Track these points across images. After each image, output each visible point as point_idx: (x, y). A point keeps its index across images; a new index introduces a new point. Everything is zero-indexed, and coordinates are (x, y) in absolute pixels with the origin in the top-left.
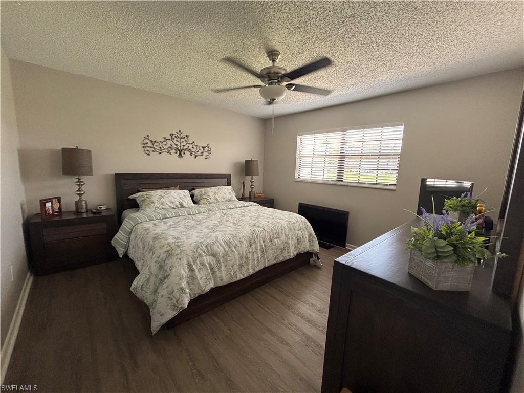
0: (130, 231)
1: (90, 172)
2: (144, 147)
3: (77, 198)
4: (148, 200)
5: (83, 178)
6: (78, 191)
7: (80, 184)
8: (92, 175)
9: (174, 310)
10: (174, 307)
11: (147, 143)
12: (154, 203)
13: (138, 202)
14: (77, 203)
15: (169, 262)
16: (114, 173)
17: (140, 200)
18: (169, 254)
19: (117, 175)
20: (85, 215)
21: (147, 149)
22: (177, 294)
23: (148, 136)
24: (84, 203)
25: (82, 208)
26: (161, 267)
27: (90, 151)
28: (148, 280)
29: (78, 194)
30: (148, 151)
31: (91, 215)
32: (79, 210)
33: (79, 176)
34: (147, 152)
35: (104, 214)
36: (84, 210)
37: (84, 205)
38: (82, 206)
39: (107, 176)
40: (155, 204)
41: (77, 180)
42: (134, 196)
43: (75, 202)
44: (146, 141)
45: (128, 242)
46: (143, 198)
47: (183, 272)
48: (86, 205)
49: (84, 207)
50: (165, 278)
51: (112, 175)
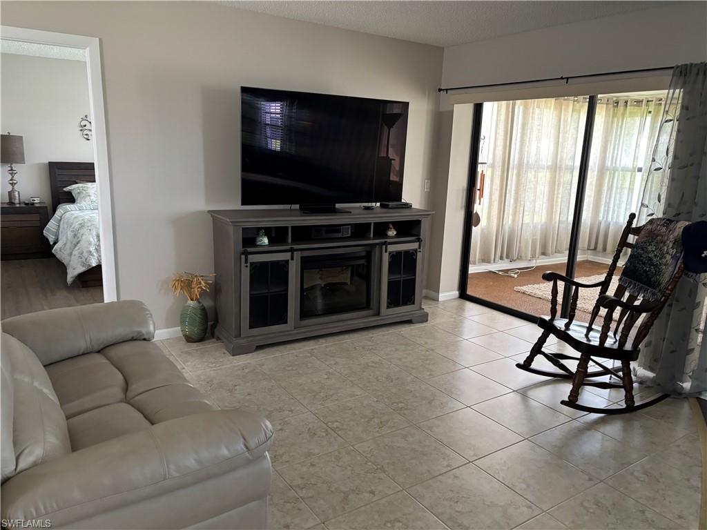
0: (59, 218)
1: (22, 161)
2: (81, 130)
3: (10, 188)
4: (84, 192)
5: (15, 166)
6: (11, 180)
7: (12, 172)
8: (24, 163)
9: (83, 266)
10: (83, 264)
11: (85, 126)
12: (89, 196)
13: (74, 195)
14: (10, 193)
15: (81, 231)
16: (47, 162)
17: (76, 192)
18: (82, 226)
19: (50, 163)
20: (18, 206)
21: (85, 132)
22: (85, 254)
23: (86, 116)
24: (16, 193)
25: (15, 199)
26: (75, 236)
27: (22, 137)
28: (65, 244)
29: (10, 183)
30: (87, 135)
31: (23, 205)
32: (13, 201)
33: (11, 164)
34: (86, 137)
35: (37, 205)
36: (17, 201)
37: (17, 195)
38: (15, 196)
39: (40, 165)
40: (92, 198)
41: (10, 169)
42: (69, 188)
43: (9, 192)
44: (83, 123)
45: (58, 230)
46: (78, 191)
47: (91, 239)
48: (19, 196)
49: (17, 198)
50: (77, 243)
51: (45, 164)
